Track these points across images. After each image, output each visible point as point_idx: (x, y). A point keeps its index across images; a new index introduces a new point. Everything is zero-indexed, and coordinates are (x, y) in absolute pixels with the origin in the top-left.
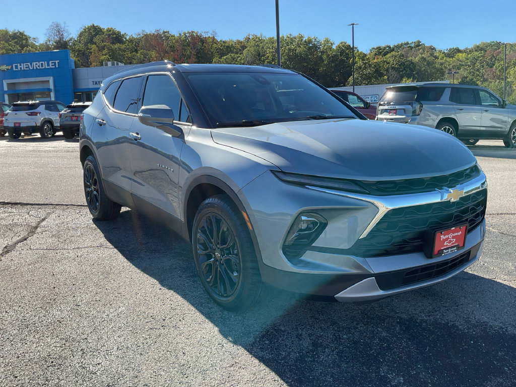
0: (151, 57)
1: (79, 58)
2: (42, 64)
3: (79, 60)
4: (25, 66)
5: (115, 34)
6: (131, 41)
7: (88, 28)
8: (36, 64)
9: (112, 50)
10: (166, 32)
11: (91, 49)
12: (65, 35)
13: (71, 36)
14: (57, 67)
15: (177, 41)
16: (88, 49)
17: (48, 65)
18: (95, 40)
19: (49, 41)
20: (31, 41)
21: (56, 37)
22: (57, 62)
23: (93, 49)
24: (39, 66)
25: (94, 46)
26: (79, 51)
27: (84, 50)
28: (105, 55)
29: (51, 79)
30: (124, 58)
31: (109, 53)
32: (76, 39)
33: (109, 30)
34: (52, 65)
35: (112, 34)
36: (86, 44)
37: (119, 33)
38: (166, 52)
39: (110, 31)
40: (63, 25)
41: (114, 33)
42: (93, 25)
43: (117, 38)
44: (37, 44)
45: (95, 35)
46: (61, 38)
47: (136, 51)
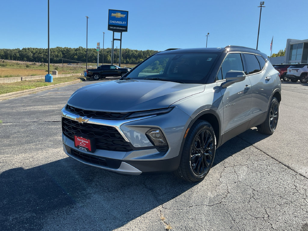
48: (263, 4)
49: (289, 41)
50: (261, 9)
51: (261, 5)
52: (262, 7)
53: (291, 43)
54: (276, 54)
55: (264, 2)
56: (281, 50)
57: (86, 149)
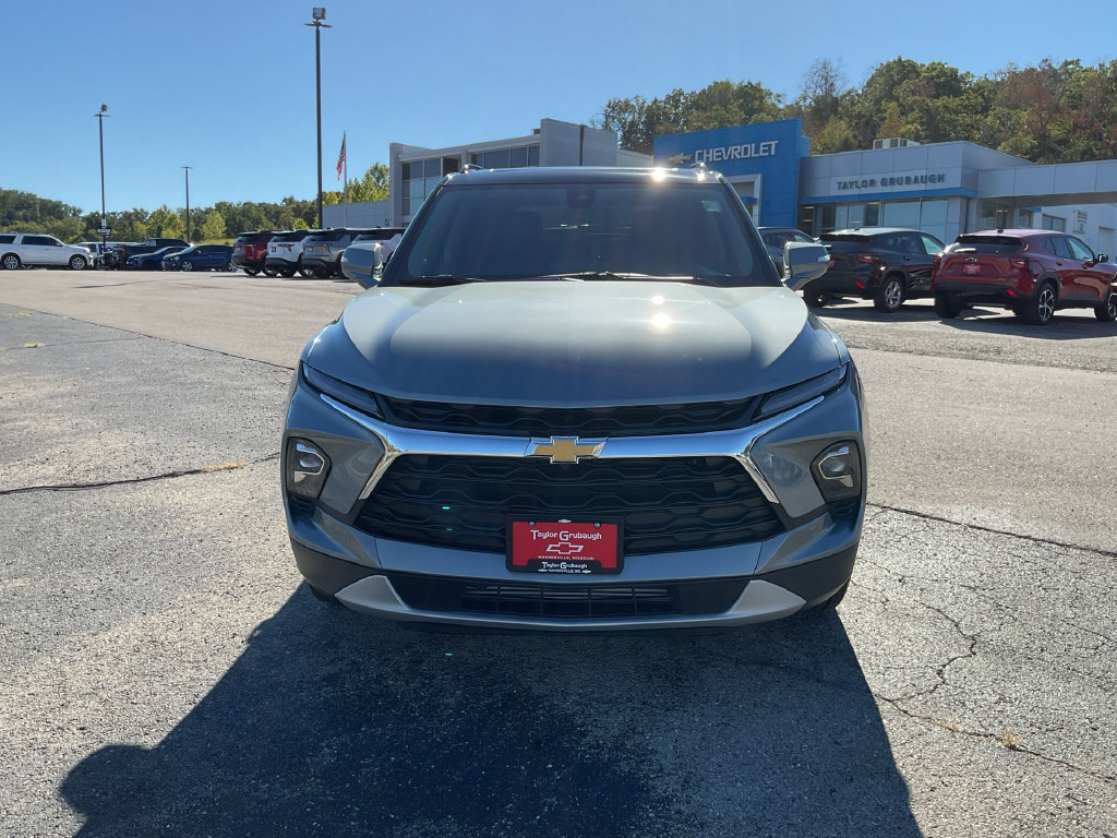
0: (1018, 123)
1: (856, 133)
2: (746, 149)
3: (855, 137)
4: (715, 154)
5: (945, 74)
6: (979, 88)
7: (888, 65)
8: (736, 150)
9: (928, 111)
10: (1071, 63)
11: (885, 111)
12: (838, 84)
13: (849, 87)
14: (773, 153)
15: (1091, 83)
16: (879, 111)
17: (757, 151)
18: (898, 91)
19: (805, 98)
20: (769, 101)
21: (819, 91)
22: (773, 143)
23: (889, 111)
24: (740, 154)
25: (893, 104)
26: (860, 116)
27: (871, 115)
28: (912, 123)
29: (758, 180)
30: (955, 128)
31: (921, 118)
32: (860, 92)
33: (932, 68)
34: (764, 151)
35: (938, 77)
36: (878, 102)
37: (954, 72)
38: (1057, 109)
39: (934, 69)
40: (835, 64)
41: (943, 72)
42: (900, 60)
43: (946, 82)
44: (781, 106)
45: (900, 81)
46: (829, 92)
47: (985, 110)
48: (323, 17)
49: (396, 149)
50: (318, 32)
51: (318, 19)
52: (320, 28)
53: (404, 159)
54: (338, 194)
55: (324, 9)
56: (353, 181)
57: (583, 566)
